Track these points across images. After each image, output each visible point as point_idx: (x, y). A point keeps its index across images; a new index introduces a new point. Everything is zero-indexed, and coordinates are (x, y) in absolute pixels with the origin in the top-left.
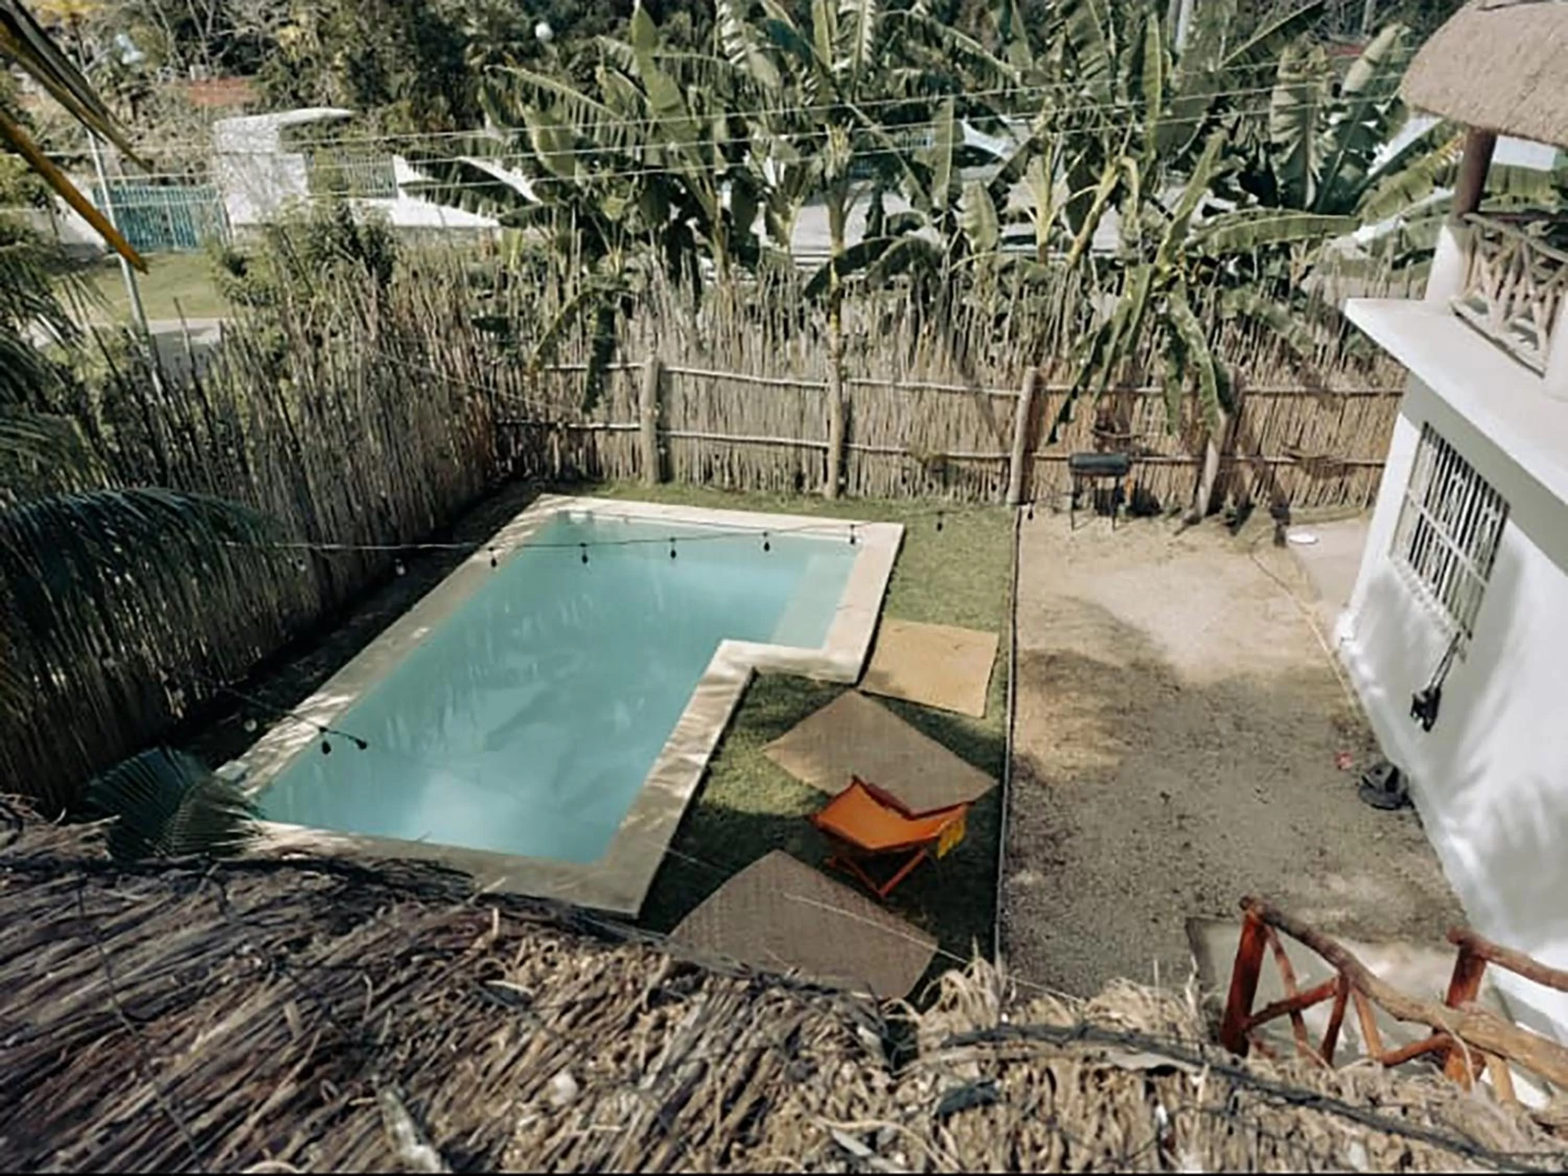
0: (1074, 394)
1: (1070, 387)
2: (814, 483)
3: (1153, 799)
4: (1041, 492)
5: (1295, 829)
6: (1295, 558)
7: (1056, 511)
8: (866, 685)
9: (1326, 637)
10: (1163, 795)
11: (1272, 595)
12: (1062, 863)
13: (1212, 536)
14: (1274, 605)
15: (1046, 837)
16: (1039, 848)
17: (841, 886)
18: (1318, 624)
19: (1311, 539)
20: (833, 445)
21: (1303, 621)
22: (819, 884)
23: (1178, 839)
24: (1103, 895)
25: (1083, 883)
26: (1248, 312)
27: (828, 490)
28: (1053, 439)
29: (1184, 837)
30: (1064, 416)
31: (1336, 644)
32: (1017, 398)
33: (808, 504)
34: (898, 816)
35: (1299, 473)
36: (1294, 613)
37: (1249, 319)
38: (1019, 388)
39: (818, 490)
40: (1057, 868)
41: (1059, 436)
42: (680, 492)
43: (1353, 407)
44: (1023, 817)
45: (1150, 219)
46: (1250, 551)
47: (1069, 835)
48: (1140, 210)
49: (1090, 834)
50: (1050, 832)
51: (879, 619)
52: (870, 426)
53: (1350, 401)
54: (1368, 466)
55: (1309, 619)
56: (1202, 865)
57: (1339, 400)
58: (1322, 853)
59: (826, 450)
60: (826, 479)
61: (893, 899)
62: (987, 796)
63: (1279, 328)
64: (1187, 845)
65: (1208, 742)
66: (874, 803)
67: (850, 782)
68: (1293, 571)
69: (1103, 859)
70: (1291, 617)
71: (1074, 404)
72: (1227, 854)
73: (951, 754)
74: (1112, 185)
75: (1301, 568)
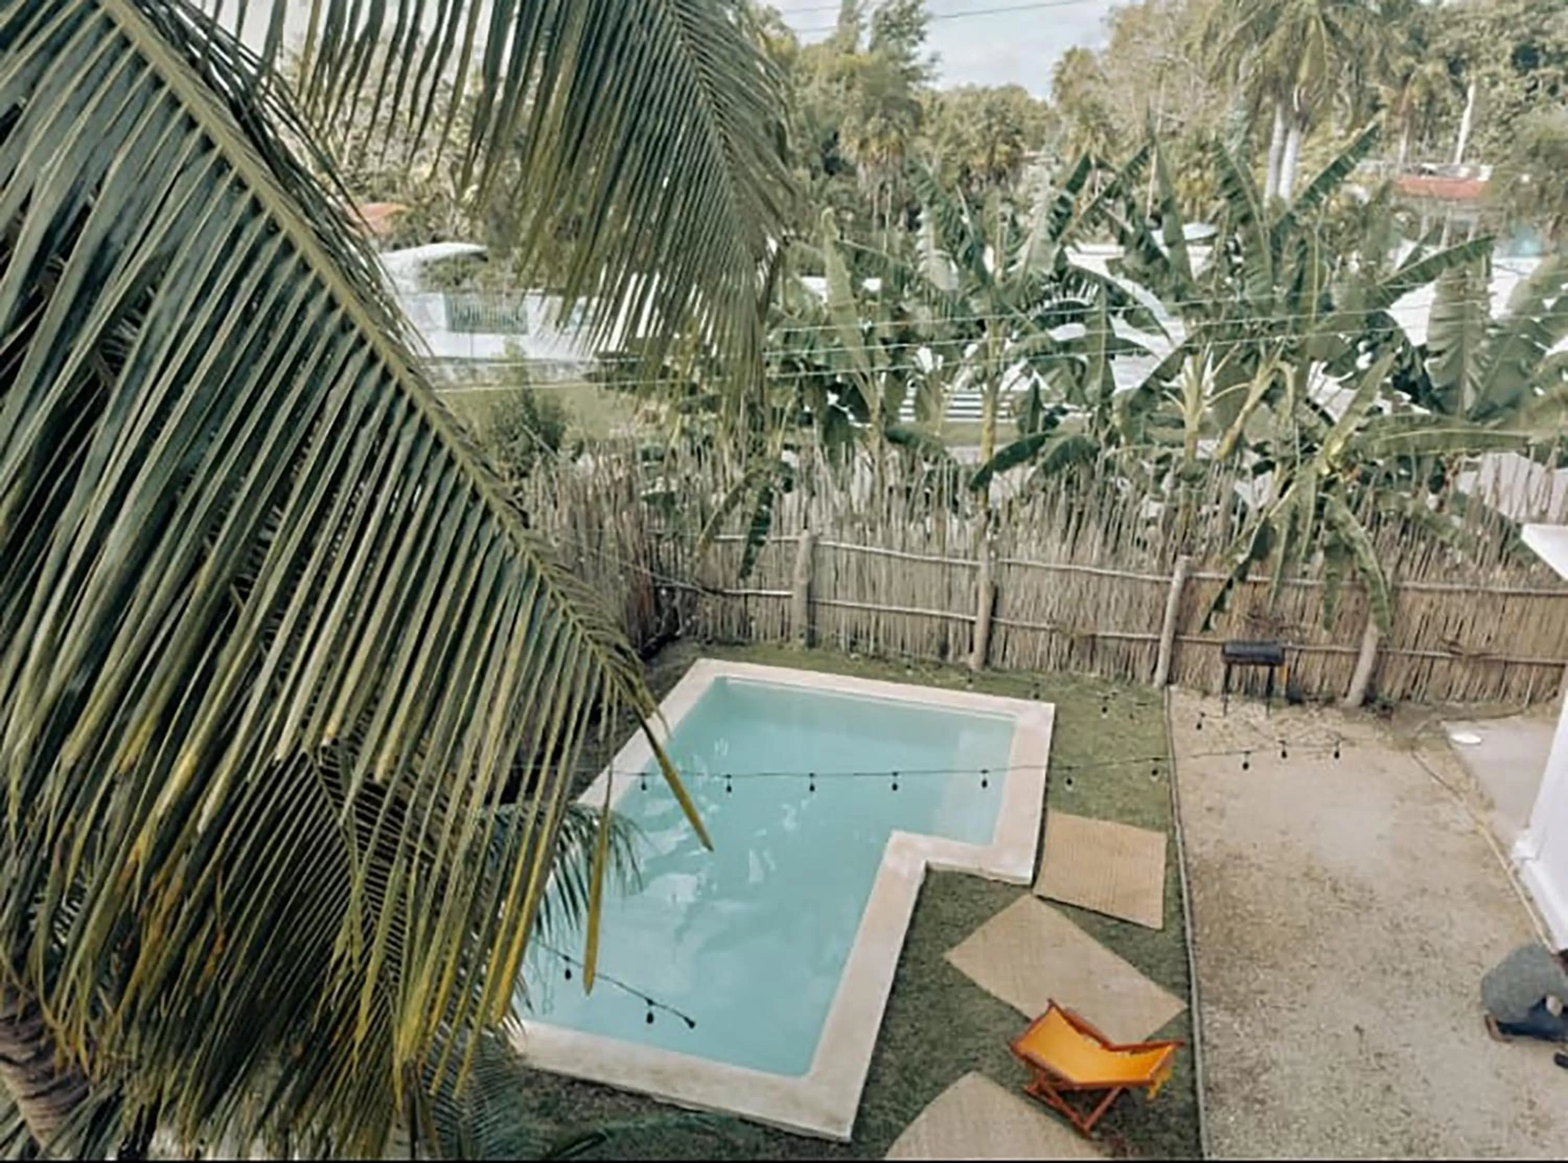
0: (1230, 585)
1: (1226, 577)
2: (959, 653)
3: (1346, 1031)
4: (1191, 673)
5: (1498, 1075)
6: (1458, 759)
7: (1206, 694)
8: (1042, 888)
9: (1504, 853)
10: (1357, 1029)
11: (1442, 800)
12: (1262, 1102)
13: (1368, 728)
14: (1445, 812)
15: (1243, 1071)
16: (1237, 1082)
17: (1042, 1116)
18: (1494, 837)
19: (1475, 739)
20: (981, 619)
21: (1475, 832)
22: (1021, 1114)
23: (1377, 1081)
24: (1308, 1141)
25: (1287, 1126)
26: (1409, 513)
27: (973, 660)
28: (1206, 626)
29: (1385, 1078)
30: (1219, 605)
31: (1517, 864)
32: (1169, 583)
33: (954, 677)
34: (1097, 1045)
35: (1458, 670)
36: (1466, 823)
37: (1407, 521)
38: (1171, 574)
39: (962, 659)
40: (1257, 1107)
41: (1212, 624)
42: (827, 658)
43: (1514, 607)
44: (1215, 1047)
45: (1305, 419)
46: (1412, 748)
47: (1266, 1070)
48: (1294, 411)
49: (1287, 1070)
50: (1246, 1064)
51: (1044, 810)
52: (1018, 603)
53: (1511, 601)
54: (1530, 664)
55: (1483, 830)
56: (1408, 1114)
57: (1500, 601)
58: (1532, 1105)
59: (972, 623)
60: (971, 649)
61: (1095, 1135)
62: (1176, 1020)
63: (1439, 531)
64: (1389, 1088)
65: (1395, 969)
66: (1071, 1029)
67: (1047, 1004)
68: (1459, 774)
69: (1304, 1099)
70: (1464, 827)
71: (1230, 595)
72: (1431, 1099)
73: (1134, 971)
74: (1266, 386)
75: (1468, 773)
